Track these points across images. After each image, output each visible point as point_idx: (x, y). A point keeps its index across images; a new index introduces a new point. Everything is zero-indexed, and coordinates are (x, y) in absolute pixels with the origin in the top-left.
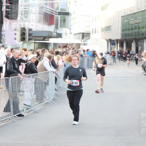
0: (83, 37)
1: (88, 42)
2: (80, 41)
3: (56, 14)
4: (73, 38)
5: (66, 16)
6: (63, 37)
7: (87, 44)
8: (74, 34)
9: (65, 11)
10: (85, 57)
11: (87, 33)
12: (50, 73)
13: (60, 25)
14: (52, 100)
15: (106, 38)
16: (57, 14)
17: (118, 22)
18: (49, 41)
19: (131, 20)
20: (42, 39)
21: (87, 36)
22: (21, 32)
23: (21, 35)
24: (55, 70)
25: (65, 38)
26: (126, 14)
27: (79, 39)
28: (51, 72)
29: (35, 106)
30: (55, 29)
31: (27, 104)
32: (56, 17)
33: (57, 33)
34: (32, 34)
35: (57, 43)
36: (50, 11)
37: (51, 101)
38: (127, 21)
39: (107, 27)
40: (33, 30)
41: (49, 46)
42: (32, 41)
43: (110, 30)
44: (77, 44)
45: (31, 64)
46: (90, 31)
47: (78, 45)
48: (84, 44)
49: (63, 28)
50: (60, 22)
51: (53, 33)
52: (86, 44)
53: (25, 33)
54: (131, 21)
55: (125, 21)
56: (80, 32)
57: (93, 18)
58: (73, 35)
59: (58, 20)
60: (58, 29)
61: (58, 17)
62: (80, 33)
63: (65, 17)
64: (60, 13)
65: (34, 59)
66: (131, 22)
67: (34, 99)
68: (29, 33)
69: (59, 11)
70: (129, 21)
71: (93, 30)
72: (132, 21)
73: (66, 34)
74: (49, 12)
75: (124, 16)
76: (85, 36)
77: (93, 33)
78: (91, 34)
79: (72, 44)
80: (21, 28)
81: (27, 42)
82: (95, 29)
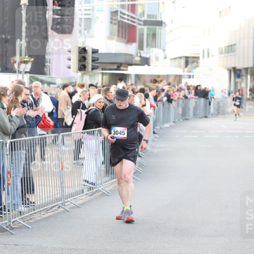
0: (187, 64)
1: (196, 72)
2: (182, 70)
3: (140, 24)
4: (170, 66)
5: (157, 27)
6: (151, 64)
7: (194, 77)
8: (171, 59)
9: (156, 18)
11: (193, 57)
13: (147, 43)
15: (227, 66)
16: (142, 23)
17: (249, 38)
18: (127, 70)
20: (115, 67)
21: (193, 62)
22: (79, 56)
23: (80, 61)
25: (155, 66)
27: (180, 67)
29: (103, 184)
30: (138, 51)
31: (90, 181)
32: (139, 29)
33: (141, 57)
34: (98, 58)
35: (141, 75)
36: (130, 18)
39: (228, 46)
40: (100, 52)
41: (127, 80)
42: (99, 71)
43: (234, 52)
44: (176, 76)
45: (96, 111)
46: (199, 54)
47: (179, 78)
48: (188, 77)
49: (152, 49)
50: (147, 38)
51: (134, 58)
52: (192, 76)
53: (86, 57)
56: (181, 56)
57: (204, 31)
58: (169, 61)
59: (143, 35)
60: (142, 50)
61: (143, 29)
62: (181, 58)
63: (156, 29)
64: (146, 23)
65: (100, 102)
67: (102, 172)
68: (92, 57)
69: (145, 18)
71: (204, 51)
73: (157, 59)
74: (128, 20)
76: (189, 61)
77: (204, 57)
78: (201, 58)
79: (168, 76)
80: (79, 48)
81: (89, 72)
82: (208, 49)
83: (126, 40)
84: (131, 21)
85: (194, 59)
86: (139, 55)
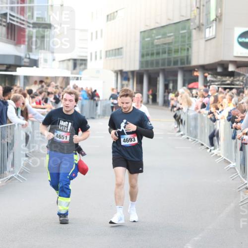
0: (75, 66)
1: (84, 74)
2: (70, 72)
3: (29, 27)
4: (58, 68)
6: (39, 66)
7: (82, 79)
8: (60, 61)
11: (81, 60)
12: (17, 126)
14: (19, 173)
15: (114, 68)
17: (135, 41)
18: (16, 71)
19: (157, 37)
20: (4, 68)
21: (81, 64)
24: (24, 122)
25: (44, 68)
26: (148, 28)
27: (68, 69)
28: (18, 124)
30: (27, 53)
33: (29, 58)
35: (29, 77)
36: (19, 20)
37: (18, 176)
38: (149, 39)
39: (115, 49)
41: (16, 81)
43: (121, 55)
44: (64, 78)
46: (86, 56)
47: (67, 80)
48: (76, 78)
51: (23, 59)
52: (79, 78)
54: (156, 41)
55: (147, 39)
56: (69, 58)
57: (92, 34)
58: (58, 63)
62: (69, 60)
66: (156, 42)
70: (154, 40)
71: (91, 54)
72: (157, 39)
73: (46, 61)
74: (17, 22)
75: (144, 31)
76: (78, 63)
77: (91, 59)
78: (89, 60)
79: (55, 79)
82: (96, 52)
83: (15, 42)
84: (21, 23)
85: (81, 62)
86: (28, 56)
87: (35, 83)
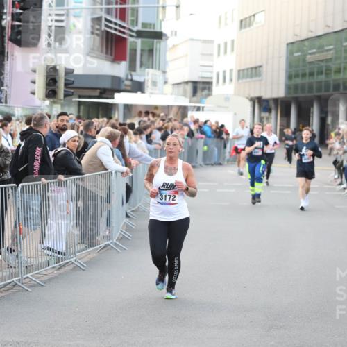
0: (195, 92)
1: (207, 103)
2: (188, 100)
3: (131, 36)
4: (172, 94)
5: (155, 41)
6: (146, 91)
7: (205, 109)
8: (174, 85)
9: (154, 28)
10: (197, 139)
11: (204, 83)
12: (114, 174)
13: (141, 62)
14: (117, 240)
15: (249, 95)
16: (134, 34)
17: (280, 57)
18: (113, 98)
19: (310, 52)
20: (97, 93)
21: (203, 89)
22: (47, 78)
23: (48, 84)
24: (125, 169)
25: (152, 93)
26: (299, 39)
27: (185, 95)
28: (116, 172)
29: (77, 254)
30: (128, 72)
32: (131, 42)
33: (132, 80)
34: (73, 81)
35: (131, 106)
36: (117, 27)
37: (116, 244)
38: (299, 54)
39: (252, 68)
40: (75, 73)
41: (113, 112)
42: (74, 99)
43: (260, 76)
44: (180, 107)
45: (68, 153)
46: (211, 78)
47: (183, 111)
48: (196, 108)
49: (147, 70)
50: (141, 55)
51: (123, 81)
52: (201, 109)
53: (57, 79)
54: (309, 56)
55: (296, 54)
56: (186, 80)
57: (219, 46)
58: (171, 87)
59: (135, 50)
60: (135, 71)
61: (136, 43)
62: (187, 83)
63: (153, 42)
64: (140, 34)
65: (74, 141)
66: (309, 58)
67: (76, 237)
68: (65, 80)
69: (139, 27)
70: (306, 55)
71: (218, 75)
72: (311, 54)
73: (154, 83)
74: (115, 29)
75: (293, 43)
76: (200, 88)
77: (218, 82)
78: (214, 83)
79: (168, 108)
80: (48, 66)
81: (61, 100)
82: (224, 72)
83: (113, 57)
84: (120, 31)
85: (204, 86)
86: (130, 77)
87: (140, 114)
